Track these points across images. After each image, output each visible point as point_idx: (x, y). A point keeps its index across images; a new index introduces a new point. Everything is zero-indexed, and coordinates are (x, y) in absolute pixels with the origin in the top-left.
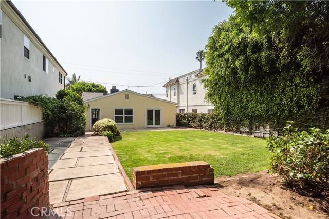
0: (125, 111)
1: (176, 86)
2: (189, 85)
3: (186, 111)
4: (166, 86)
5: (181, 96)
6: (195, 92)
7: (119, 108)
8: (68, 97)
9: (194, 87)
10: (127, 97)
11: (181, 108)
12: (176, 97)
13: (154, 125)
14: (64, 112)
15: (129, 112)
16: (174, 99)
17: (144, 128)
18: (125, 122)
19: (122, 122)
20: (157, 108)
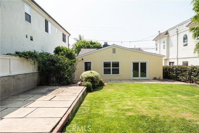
0: (113, 64)
1: (165, 39)
2: (179, 36)
3: (175, 64)
4: (156, 39)
5: (171, 49)
6: (185, 43)
7: (107, 61)
8: (62, 52)
9: (185, 38)
10: (114, 51)
11: (171, 61)
12: (165, 50)
13: (140, 78)
14: (53, 65)
15: (116, 65)
16: (163, 52)
17: (130, 80)
18: (113, 74)
19: (110, 74)
20: (143, 61)
